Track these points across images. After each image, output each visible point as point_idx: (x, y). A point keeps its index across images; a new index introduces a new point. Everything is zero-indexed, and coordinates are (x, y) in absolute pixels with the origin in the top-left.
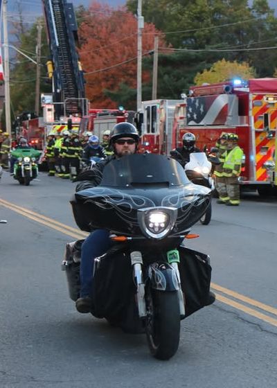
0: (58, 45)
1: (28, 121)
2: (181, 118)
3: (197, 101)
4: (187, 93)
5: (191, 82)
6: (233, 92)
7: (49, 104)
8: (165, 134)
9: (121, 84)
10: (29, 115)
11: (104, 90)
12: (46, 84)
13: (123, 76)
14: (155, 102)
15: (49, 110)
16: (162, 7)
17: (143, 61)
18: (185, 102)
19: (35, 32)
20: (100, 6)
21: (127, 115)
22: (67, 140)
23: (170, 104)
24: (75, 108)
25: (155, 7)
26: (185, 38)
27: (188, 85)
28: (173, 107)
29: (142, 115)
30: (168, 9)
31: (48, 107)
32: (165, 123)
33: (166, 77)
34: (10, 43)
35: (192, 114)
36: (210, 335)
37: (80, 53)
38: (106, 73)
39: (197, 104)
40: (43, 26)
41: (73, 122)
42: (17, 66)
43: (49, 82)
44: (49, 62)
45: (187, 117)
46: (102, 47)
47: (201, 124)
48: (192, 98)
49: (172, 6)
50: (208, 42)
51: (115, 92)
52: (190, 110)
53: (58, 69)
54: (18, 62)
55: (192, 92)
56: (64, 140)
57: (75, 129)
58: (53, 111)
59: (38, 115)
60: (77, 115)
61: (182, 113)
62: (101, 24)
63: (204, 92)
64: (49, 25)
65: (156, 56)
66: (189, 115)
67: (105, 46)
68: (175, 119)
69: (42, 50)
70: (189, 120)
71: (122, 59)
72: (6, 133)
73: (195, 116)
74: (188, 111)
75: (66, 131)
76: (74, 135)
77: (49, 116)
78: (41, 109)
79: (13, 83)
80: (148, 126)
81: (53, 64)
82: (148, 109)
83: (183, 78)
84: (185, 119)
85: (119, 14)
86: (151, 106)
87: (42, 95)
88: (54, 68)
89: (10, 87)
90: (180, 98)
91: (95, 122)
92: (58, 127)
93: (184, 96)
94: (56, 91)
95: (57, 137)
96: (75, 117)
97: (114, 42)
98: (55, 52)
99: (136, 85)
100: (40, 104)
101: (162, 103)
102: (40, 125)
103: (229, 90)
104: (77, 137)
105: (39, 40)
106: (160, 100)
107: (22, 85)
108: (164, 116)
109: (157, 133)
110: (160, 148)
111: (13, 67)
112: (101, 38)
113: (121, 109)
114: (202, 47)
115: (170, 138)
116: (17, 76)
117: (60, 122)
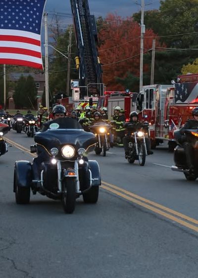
0: (83, 45)
1: (61, 99)
2: (171, 98)
3: (183, 86)
4: (176, 80)
5: (179, 72)
7: (76, 87)
8: (159, 109)
9: (128, 73)
10: (62, 95)
11: (116, 78)
12: (74, 73)
13: (130, 68)
14: (152, 86)
15: (76, 91)
16: (159, 18)
17: (144, 57)
18: (174, 87)
19: (67, 35)
20: (114, 18)
21: (132, 96)
22: (89, 113)
23: (163, 88)
24: (95, 91)
25: (154, 17)
26: (175, 41)
27: (176, 74)
28: (165, 90)
29: (142, 96)
30: (163, 19)
31: (75, 89)
32: (159, 101)
33: (160, 69)
34: (49, 43)
35: (179, 96)
36: (188, 256)
37: (99, 51)
38: (117, 64)
39: (183, 88)
40: (72, 31)
41: (93, 101)
42: (54, 59)
43: (77, 71)
44: (77, 57)
45: (175, 97)
46: (115, 47)
47: (185, 102)
48: (179, 84)
49: (166, 17)
50: (192, 43)
51: (123, 79)
52: (178, 92)
53: (83, 62)
54: (55, 57)
55: (179, 79)
56: (87, 113)
57: (95, 105)
58: (79, 92)
59: (68, 95)
60: (96, 95)
61: (171, 95)
62: (114, 30)
63: (188, 79)
64: (77, 31)
65: (153, 53)
66: (177, 96)
67: (118, 46)
68: (166, 99)
69: (72, 48)
70: (178, 99)
71: (130, 55)
72: (45, 108)
73: (181, 96)
74: (176, 93)
75: (88, 107)
76: (94, 109)
77: (76, 96)
78: (71, 91)
79: (51, 72)
80: (147, 104)
81: (79, 59)
82: (147, 91)
83: (172, 69)
84: (174, 99)
85: (127, 23)
86: (149, 89)
87: (72, 81)
88: (80, 62)
89: (49, 75)
90: (171, 84)
91: (109, 100)
92: (82, 104)
93: (173, 82)
94: (81, 78)
95: (82, 111)
96: (94, 96)
97: (125, 42)
98: (81, 50)
99: (139, 74)
100: (70, 87)
101: (157, 87)
102: (70, 102)
105: (70, 41)
106: (156, 85)
107: (56, 74)
108: (158, 96)
109: (154, 108)
110: (156, 120)
111: (51, 61)
112: (114, 40)
113: (128, 91)
114: (188, 47)
115: (163, 113)
116: (54, 67)
117: (84, 100)
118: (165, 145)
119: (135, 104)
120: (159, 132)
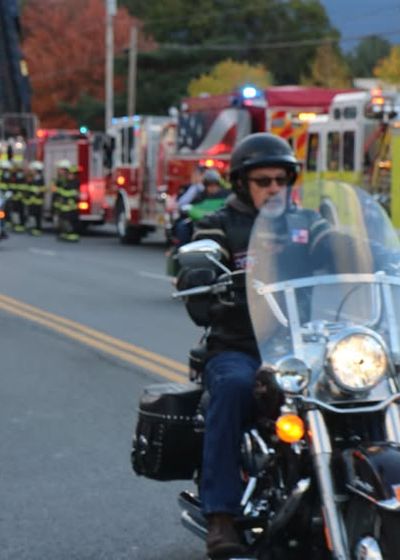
2: (170, 144)
3: (193, 119)
4: (179, 108)
5: (184, 92)
6: (244, 107)
8: (146, 166)
9: (82, 94)
11: (58, 103)
13: (85, 83)
14: (134, 120)
18: (175, 120)
21: (92, 139)
22: (7, 175)
23: (155, 123)
24: (16, 129)
26: (174, 30)
27: (179, 95)
28: (159, 128)
32: (146, 150)
33: (148, 86)
35: (185, 139)
39: (192, 124)
41: (15, 149)
45: (178, 141)
47: (198, 152)
48: (186, 115)
50: (208, 34)
51: (74, 105)
52: (183, 131)
55: (185, 106)
57: (18, 159)
60: (19, 138)
61: (171, 137)
62: (53, 9)
63: (202, 106)
65: (133, 55)
66: (181, 139)
68: (161, 145)
70: (181, 146)
73: (190, 140)
74: (179, 135)
76: (16, 167)
80: (123, 156)
82: (122, 131)
83: (171, 87)
84: (175, 145)
86: (127, 127)
90: (166, 114)
91: (46, 149)
93: (174, 111)
96: (17, 141)
97: (72, 33)
99: (104, 95)
101: (142, 122)
103: (238, 103)
104: (20, 170)
106: (140, 117)
108: (145, 141)
109: (136, 164)
112: (52, 29)
113: (83, 130)
114: (198, 41)
115: (154, 172)
118: (159, 236)
119: (97, 157)
120: (148, 211)
